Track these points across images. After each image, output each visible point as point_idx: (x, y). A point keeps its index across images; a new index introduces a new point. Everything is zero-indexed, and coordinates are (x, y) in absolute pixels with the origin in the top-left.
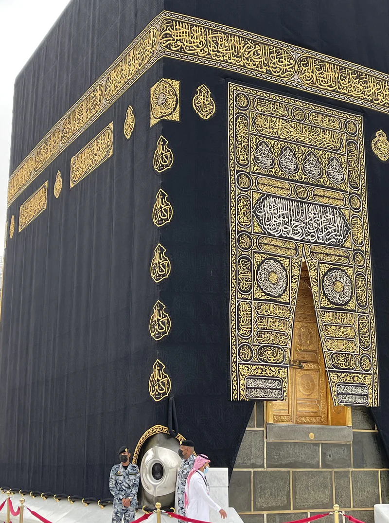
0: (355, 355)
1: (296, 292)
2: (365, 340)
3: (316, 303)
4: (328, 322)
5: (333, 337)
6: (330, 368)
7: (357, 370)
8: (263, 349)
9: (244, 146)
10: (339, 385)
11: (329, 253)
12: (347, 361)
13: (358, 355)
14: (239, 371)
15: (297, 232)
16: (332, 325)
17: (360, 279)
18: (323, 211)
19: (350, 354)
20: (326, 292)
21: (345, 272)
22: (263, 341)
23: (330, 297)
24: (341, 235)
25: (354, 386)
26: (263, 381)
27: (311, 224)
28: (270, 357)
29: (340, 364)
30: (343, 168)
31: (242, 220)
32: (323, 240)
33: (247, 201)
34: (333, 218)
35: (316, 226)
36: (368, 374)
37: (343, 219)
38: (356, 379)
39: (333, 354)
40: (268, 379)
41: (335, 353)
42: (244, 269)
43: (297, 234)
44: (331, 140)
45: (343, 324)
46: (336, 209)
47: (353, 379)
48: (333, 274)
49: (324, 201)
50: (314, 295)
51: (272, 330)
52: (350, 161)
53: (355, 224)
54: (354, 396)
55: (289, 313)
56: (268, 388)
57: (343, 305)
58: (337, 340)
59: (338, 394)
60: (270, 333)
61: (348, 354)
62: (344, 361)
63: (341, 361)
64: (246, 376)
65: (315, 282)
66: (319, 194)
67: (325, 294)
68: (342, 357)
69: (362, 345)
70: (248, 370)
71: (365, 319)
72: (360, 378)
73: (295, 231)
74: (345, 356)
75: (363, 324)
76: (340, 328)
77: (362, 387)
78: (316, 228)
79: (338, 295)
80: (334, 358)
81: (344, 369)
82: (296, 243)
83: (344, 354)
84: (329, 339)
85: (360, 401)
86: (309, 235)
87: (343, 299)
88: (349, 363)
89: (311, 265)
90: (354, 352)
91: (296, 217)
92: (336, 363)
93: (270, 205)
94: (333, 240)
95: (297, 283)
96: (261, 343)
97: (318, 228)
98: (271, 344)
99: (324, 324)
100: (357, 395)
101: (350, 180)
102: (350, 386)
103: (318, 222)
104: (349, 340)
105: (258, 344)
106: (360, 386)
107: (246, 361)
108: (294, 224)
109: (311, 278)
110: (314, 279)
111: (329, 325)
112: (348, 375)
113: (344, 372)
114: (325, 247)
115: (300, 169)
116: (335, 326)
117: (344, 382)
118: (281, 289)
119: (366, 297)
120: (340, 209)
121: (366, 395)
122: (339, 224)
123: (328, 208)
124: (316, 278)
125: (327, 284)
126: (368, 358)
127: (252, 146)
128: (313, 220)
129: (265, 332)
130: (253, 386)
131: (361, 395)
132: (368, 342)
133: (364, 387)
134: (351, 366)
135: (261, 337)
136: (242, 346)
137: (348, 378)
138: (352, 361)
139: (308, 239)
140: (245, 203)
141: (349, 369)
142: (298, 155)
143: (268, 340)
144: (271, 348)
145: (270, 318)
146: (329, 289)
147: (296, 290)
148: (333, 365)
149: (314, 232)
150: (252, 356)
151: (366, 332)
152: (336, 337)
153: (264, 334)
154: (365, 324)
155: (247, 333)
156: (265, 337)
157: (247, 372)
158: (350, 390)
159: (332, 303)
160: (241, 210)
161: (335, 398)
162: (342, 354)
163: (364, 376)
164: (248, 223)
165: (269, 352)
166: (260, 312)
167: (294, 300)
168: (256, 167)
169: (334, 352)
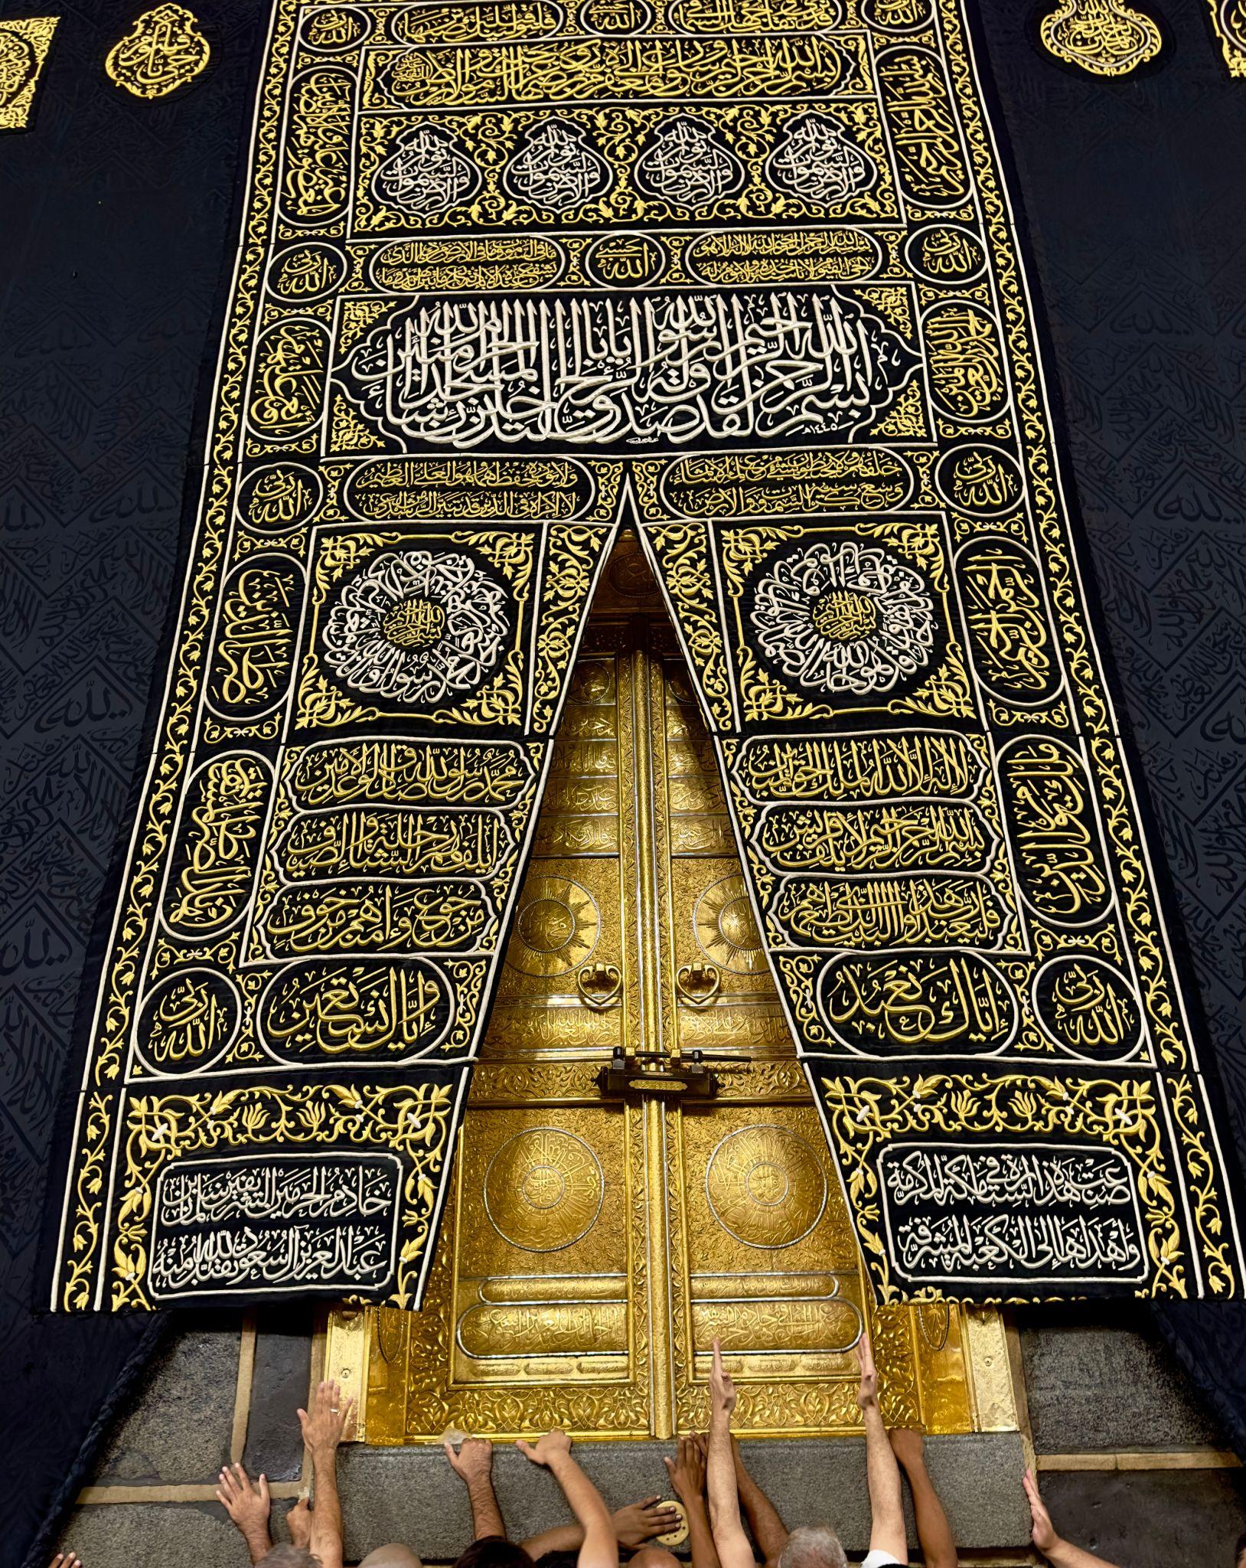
0: (995, 959)
1: (562, 673)
2: (1068, 871)
3: (716, 709)
4: (795, 792)
5: (831, 869)
6: (823, 1047)
7: (1026, 1053)
8: (296, 983)
9: (327, 160)
10: (899, 1155)
11: (780, 478)
12: (942, 997)
13: (1026, 960)
14: (126, 1132)
15: (590, 414)
16: (821, 809)
17: (994, 567)
18: (742, 315)
19: (957, 956)
20: (770, 651)
21: (884, 546)
22: (302, 942)
23: (796, 669)
24: (856, 391)
25: (1016, 1153)
26: (271, 1174)
27: (673, 373)
28: (338, 1026)
29: (895, 1019)
30: (861, 144)
31: (275, 413)
32: (744, 426)
33: (312, 339)
34: (803, 331)
35: (704, 373)
36: (1119, 1074)
37: (870, 325)
38: (1024, 1106)
39: (837, 966)
40: (302, 1164)
41: (847, 961)
42: (251, 611)
43: (588, 421)
44: (789, 65)
45: (893, 793)
46: (827, 290)
47: (1002, 1107)
48: (811, 563)
49: (750, 274)
50: (700, 671)
51: (373, 872)
52: (898, 114)
53: (950, 335)
54: (1024, 1223)
55: (514, 778)
56: (295, 1220)
57: (883, 699)
58: (862, 884)
59: (901, 1215)
60: (356, 891)
61: (942, 959)
62: (924, 1000)
63: (899, 1001)
64: (166, 1163)
65: (701, 613)
66: (726, 253)
67: (762, 662)
68: (901, 976)
69: (1045, 903)
70: (183, 1124)
71: (1055, 758)
72: (1056, 1102)
73: (578, 414)
74: (925, 969)
75: (1041, 787)
76: (873, 821)
77: (1081, 1157)
78: (700, 382)
79: (846, 653)
80: (847, 986)
81: (925, 1046)
82: (584, 461)
83: (915, 956)
84: (807, 881)
85: (1074, 1253)
86: (659, 418)
87: (879, 667)
88: (957, 1009)
89: (670, 543)
90: (987, 944)
91: (585, 355)
92: (860, 1015)
93: (433, 334)
94: (806, 415)
95: (570, 631)
96: (293, 953)
97: (715, 382)
98: (356, 948)
99: (771, 805)
100: (1045, 1211)
101: (908, 178)
102: (988, 1153)
103: (716, 358)
104: (940, 879)
105: (274, 960)
106: (1062, 1155)
107: (188, 1064)
108: (569, 386)
109: (675, 599)
110: (694, 603)
111: (803, 810)
112: (958, 1087)
113: (927, 1070)
114: (759, 455)
115: (623, 183)
116: (844, 811)
117: (935, 1133)
118: (465, 670)
119: (1048, 649)
120: (846, 290)
121: (1125, 1213)
122: (842, 349)
123: (773, 298)
124: (707, 593)
125: (776, 610)
126: (1106, 977)
127: (364, 150)
128: (686, 355)
129: (322, 889)
130: (200, 1217)
131: (1080, 1209)
132: (1088, 883)
133: (1100, 1157)
134: (974, 1028)
135: (299, 918)
136: (167, 989)
137: (964, 1106)
138: (982, 994)
139: (653, 435)
140: (299, 349)
141: (961, 1044)
142: (609, 140)
143: (336, 932)
144: (348, 975)
145: (368, 812)
146: (787, 633)
147: (562, 664)
148: (845, 1030)
149: (692, 402)
150: (226, 1037)
151: (1071, 828)
152: (850, 870)
153: (316, 904)
154: (1055, 784)
155: (213, 913)
156: (319, 918)
157: (174, 1134)
158: (992, 1182)
159: (810, 695)
160: (273, 377)
161: (875, 1245)
162: (904, 959)
163: (1085, 1086)
164: (303, 419)
165: (334, 997)
166: (316, 795)
167: (548, 711)
168: (383, 213)
169: (845, 952)
